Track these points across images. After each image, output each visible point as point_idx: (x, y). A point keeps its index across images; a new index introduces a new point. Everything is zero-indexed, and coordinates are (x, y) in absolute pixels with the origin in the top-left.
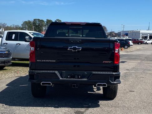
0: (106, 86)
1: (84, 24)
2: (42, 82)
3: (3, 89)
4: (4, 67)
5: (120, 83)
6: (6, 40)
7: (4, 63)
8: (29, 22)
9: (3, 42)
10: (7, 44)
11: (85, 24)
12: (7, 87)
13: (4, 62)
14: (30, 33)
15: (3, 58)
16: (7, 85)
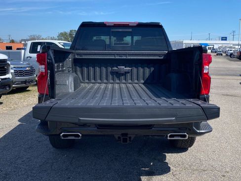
0: (187, 138)
1: (135, 25)
2: (63, 134)
3: (12, 128)
4: (28, 87)
5: (211, 131)
6: (30, 52)
7: (25, 84)
8: (66, 33)
9: (26, 56)
10: (30, 57)
11: (137, 25)
12: (19, 123)
13: (25, 82)
14: (59, 43)
15: (24, 76)
16: (19, 121)
